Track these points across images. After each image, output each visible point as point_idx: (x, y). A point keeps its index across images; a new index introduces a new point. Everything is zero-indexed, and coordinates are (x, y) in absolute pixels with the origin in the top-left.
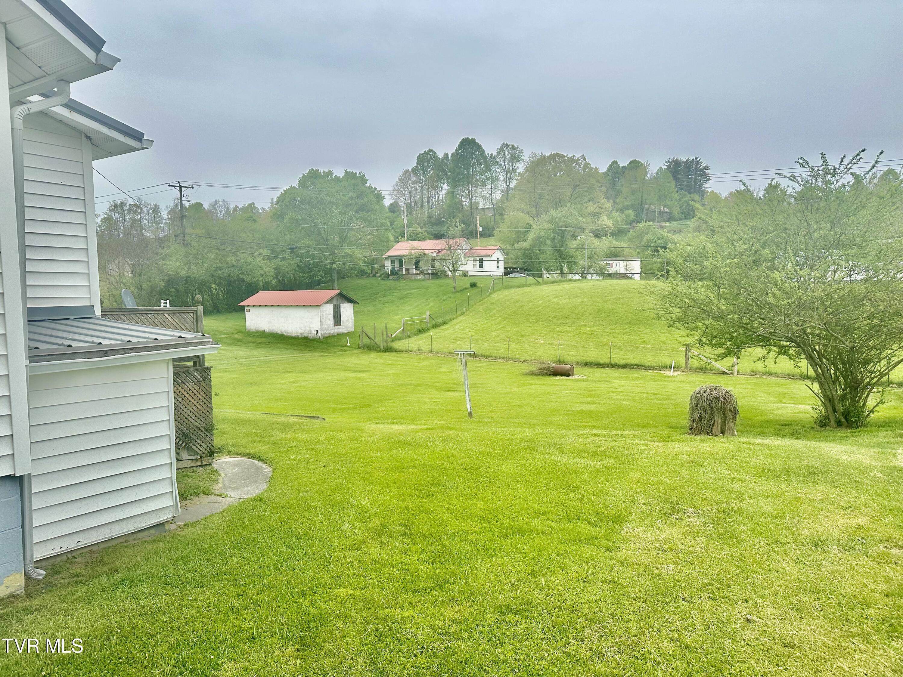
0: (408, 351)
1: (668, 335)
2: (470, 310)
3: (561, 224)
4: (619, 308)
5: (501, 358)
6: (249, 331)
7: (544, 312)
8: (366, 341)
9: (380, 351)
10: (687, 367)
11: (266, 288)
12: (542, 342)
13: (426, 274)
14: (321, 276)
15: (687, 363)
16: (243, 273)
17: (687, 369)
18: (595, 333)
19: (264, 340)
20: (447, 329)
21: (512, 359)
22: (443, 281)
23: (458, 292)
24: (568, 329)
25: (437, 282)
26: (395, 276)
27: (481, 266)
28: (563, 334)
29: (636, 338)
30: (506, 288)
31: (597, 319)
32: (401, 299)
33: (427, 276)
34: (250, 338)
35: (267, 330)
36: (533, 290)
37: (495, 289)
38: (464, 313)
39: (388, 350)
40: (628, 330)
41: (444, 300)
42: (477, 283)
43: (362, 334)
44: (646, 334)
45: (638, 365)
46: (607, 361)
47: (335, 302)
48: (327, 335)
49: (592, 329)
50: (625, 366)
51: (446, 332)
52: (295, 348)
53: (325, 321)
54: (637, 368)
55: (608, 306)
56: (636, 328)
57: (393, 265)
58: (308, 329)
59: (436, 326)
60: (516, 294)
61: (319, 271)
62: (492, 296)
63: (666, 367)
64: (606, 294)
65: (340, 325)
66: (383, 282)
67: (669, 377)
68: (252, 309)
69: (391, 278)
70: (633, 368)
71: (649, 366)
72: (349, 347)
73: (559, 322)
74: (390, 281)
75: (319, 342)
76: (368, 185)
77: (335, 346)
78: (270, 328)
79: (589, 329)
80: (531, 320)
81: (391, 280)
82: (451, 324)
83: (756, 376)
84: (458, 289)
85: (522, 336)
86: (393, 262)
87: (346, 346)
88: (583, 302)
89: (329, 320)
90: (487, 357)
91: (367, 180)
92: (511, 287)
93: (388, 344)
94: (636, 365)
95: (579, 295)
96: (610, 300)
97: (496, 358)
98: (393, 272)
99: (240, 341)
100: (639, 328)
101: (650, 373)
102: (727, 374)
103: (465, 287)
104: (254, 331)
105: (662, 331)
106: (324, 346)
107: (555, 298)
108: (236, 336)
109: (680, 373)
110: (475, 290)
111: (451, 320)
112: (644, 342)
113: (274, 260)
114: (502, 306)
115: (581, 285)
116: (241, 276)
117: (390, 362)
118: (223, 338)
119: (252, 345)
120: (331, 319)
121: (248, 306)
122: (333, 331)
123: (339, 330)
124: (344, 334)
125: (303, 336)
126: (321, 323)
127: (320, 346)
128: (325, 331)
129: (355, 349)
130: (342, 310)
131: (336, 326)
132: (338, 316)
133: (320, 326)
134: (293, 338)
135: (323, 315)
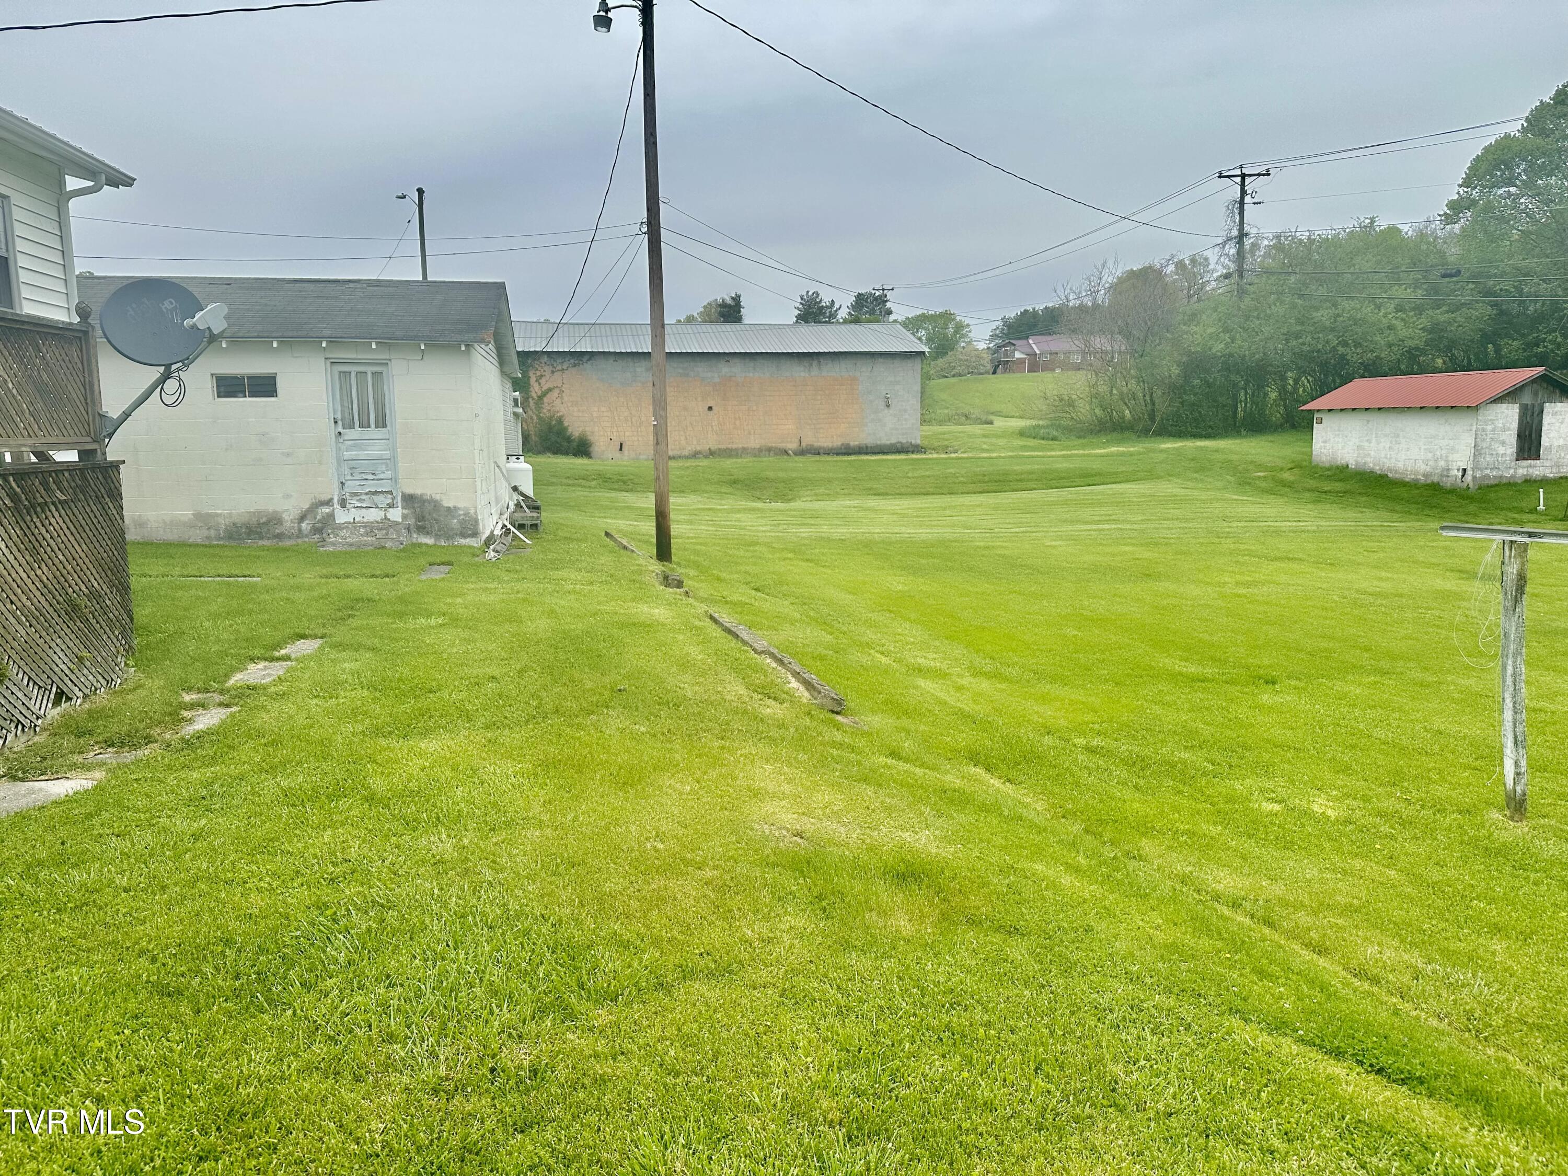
6: (1316, 466)
11: (1373, 370)
16: (1345, 344)
19: (1338, 486)
34: (1311, 482)
35: (1352, 466)
47: (1527, 399)
48: (1492, 482)
52: (1398, 508)
53: (1489, 447)
58: (1442, 463)
65: (1538, 457)
68: (1327, 418)
72: (1541, 513)
75: (1463, 498)
77: (1502, 509)
78: (1360, 459)
87: (1534, 511)
89: (1503, 443)
99: (1289, 485)
104: (1327, 465)
106: (1472, 508)
108: (1287, 476)
113: (1430, 312)
116: (1341, 350)
118: (1259, 477)
119: (1307, 495)
120: (1507, 441)
121: (1318, 411)
122: (1512, 471)
123: (1531, 470)
124: (1543, 482)
125: (1429, 482)
126: (1478, 451)
127: (1460, 507)
128: (1488, 472)
129: (1556, 519)
130: (1547, 419)
131: (1524, 459)
132: (1533, 436)
133: (1472, 459)
134: (1405, 486)
135: (1483, 430)
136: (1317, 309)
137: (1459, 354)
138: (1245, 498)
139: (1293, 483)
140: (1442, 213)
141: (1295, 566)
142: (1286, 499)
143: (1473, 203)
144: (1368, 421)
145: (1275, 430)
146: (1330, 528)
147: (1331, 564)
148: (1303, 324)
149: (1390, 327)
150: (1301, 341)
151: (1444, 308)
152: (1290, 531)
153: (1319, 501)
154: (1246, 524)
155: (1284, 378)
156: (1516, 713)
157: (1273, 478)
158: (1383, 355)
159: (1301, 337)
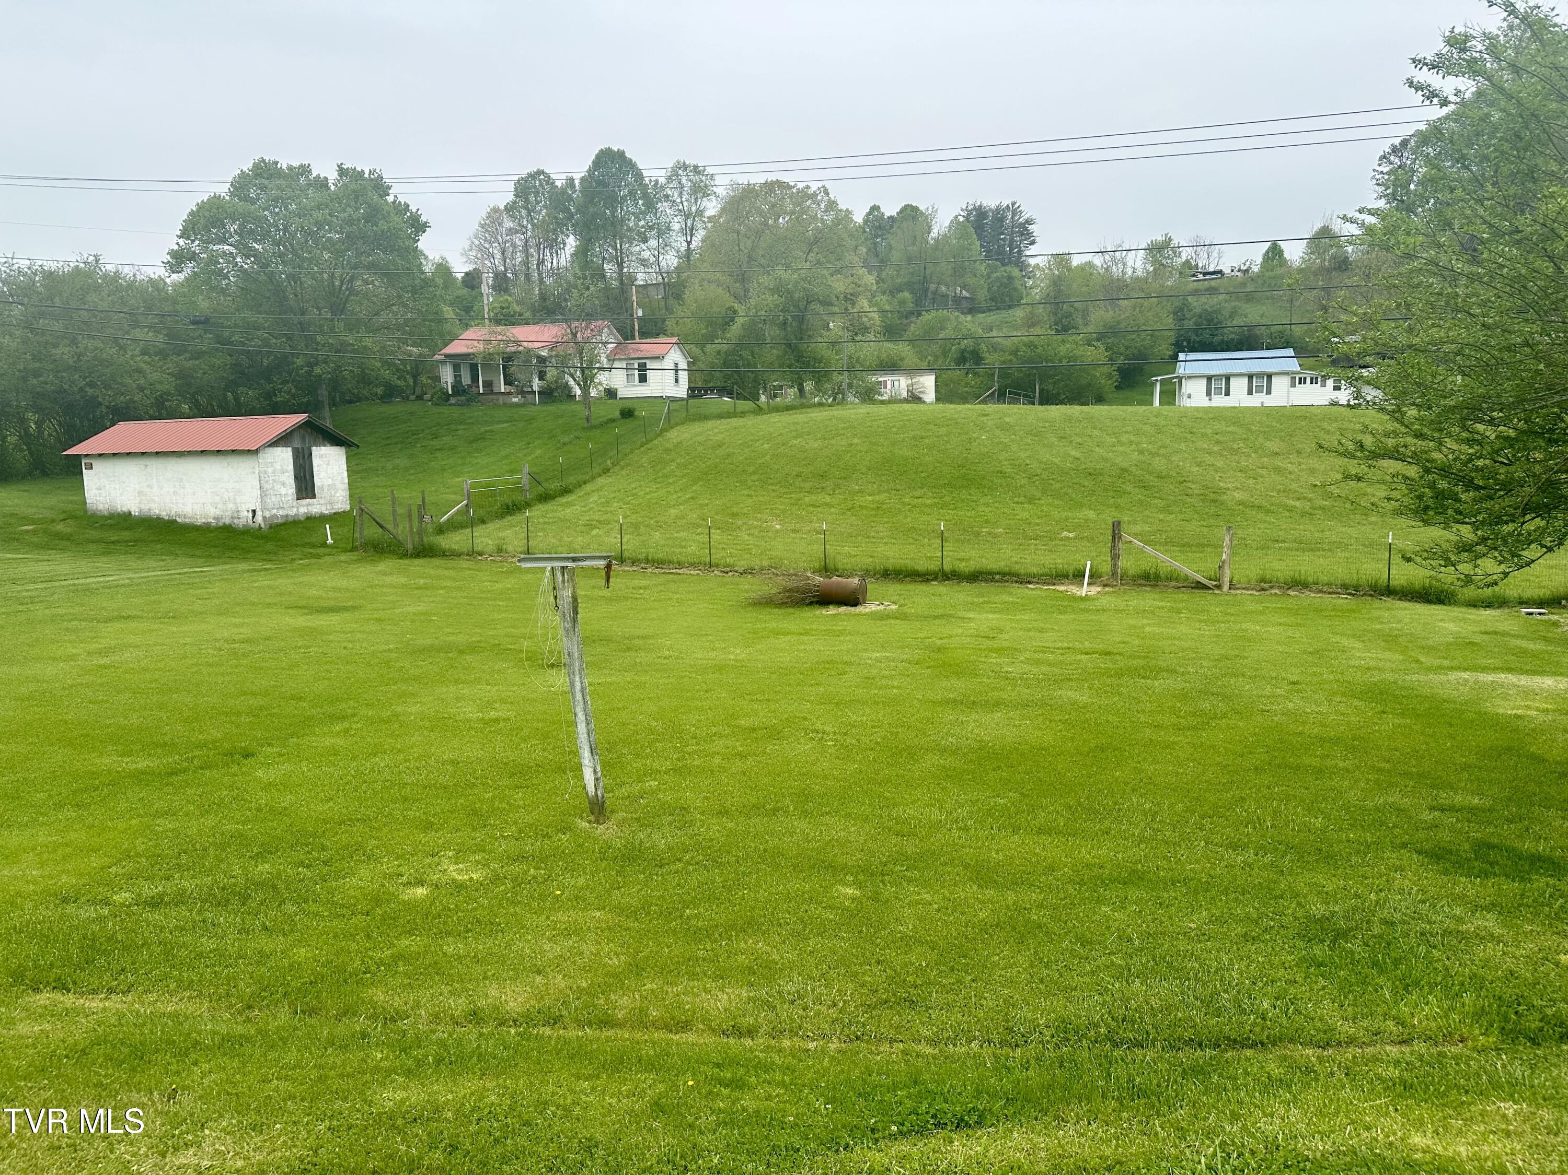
0: (473, 554)
1: (1031, 507)
2: (622, 463)
3: (796, 295)
4: (924, 455)
5: (693, 565)
6: (91, 516)
7: (776, 467)
8: (372, 532)
9: (405, 555)
10: (1114, 574)
11: (136, 413)
12: (778, 527)
13: (528, 392)
14: (289, 392)
15: (1115, 566)
16: (92, 385)
17: (1116, 580)
18: (884, 506)
19: (126, 535)
20: (569, 504)
21: (717, 566)
22: (563, 407)
23: (595, 427)
24: (828, 499)
25: (551, 408)
26: (463, 398)
27: (643, 379)
28: (819, 509)
29: (969, 514)
30: (694, 420)
31: (884, 478)
32: (471, 442)
33: (529, 396)
34: (93, 532)
35: (135, 512)
36: (750, 423)
37: (672, 422)
38: (608, 470)
39: (425, 552)
40: (947, 499)
41: (564, 444)
42: (635, 409)
43: (361, 515)
44: (987, 505)
45: (1004, 574)
46: (933, 566)
47: (297, 443)
48: (280, 521)
49: (877, 498)
50: (975, 577)
51: (568, 511)
52: (198, 553)
53: (273, 488)
54: (1001, 581)
55: (901, 452)
56: (964, 494)
57: (457, 377)
58: (231, 506)
59: (545, 498)
60: (716, 430)
61: (285, 382)
62: (668, 435)
63: (1067, 576)
64: (894, 430)
65: (314, 496)
66: (436, 410)
67: (1082, 599)
68: (97, 464)
69: (453, 400)
70: (993, 580)
71: (1029, 575)
72: (331, 546)
73: (808, 485)
74: (451, 407)
75: (257, 538)
76: (390, 199)
77: (297, 545)
78: (143, 506)
79: (870, 498)
80: (750, 483)
81: (454, 405)
82: (580, 493)
83: (1273, 591)
84: (593, 422)
85: (734, 515)
86: (456, 368)
87: (323, 545)
88: (851, 445)
89: (284, 484)
90: (658, 563)
91: (389, 187)
92: (706, 418)
93: (425, 539)
94: (998, 573)
95: (842, 432)
96: (903, 441)
97: (680, 565)
98: (458, 389)
99: (68, 538)
100: (970, 495)
101: (1033, 590)
102: (1205, 587)
103: (609, 417)
104: (106, 513)
105: (1016, 499)
106: (270, 546)
107: (796, 438)
108: (60, 527)
109: (1099, 589)
110: (630, 424)
111: (579, 485)
112: (987, 522)
113: (174, 358)
114: (688, 454)
115: (844, 413)
116: (90, 391)
117: (422, 581)
118: (27, 531)
119: (94, 547)
120: (287, 482)
121: (87, 455)
122: (295, 510)
123: (310, 508)
124: (322, 519)
125: (221, 524)
126: (263, 493)
127: (259, 546)
128: (275, 511)
129: (346, 551)
130: (316, 462)
131: (303, 498)
132: (308, 477)
133: (259, 500)
134: (197, 530)
135: (266, 473)
136: (55, 346)
137: (203, 401)
138: (21, 556)
139: (71, 535)
140: (165, 261)
141: (133, 625)
142: (69, 554)
143: (193, 257)
144: (146, 466)
145: (23, 478)
146: (144, 580)
147: (173, 618)
148: (40, 360)
149: (139, 371)
150: (41, 379)
151: (187, 355)
152: (103, 588)
153: (110, 553)
154: (45, 585)
155: (23, 421)
157: (45, 531)
158: (135, 399)
159: (40, 376)
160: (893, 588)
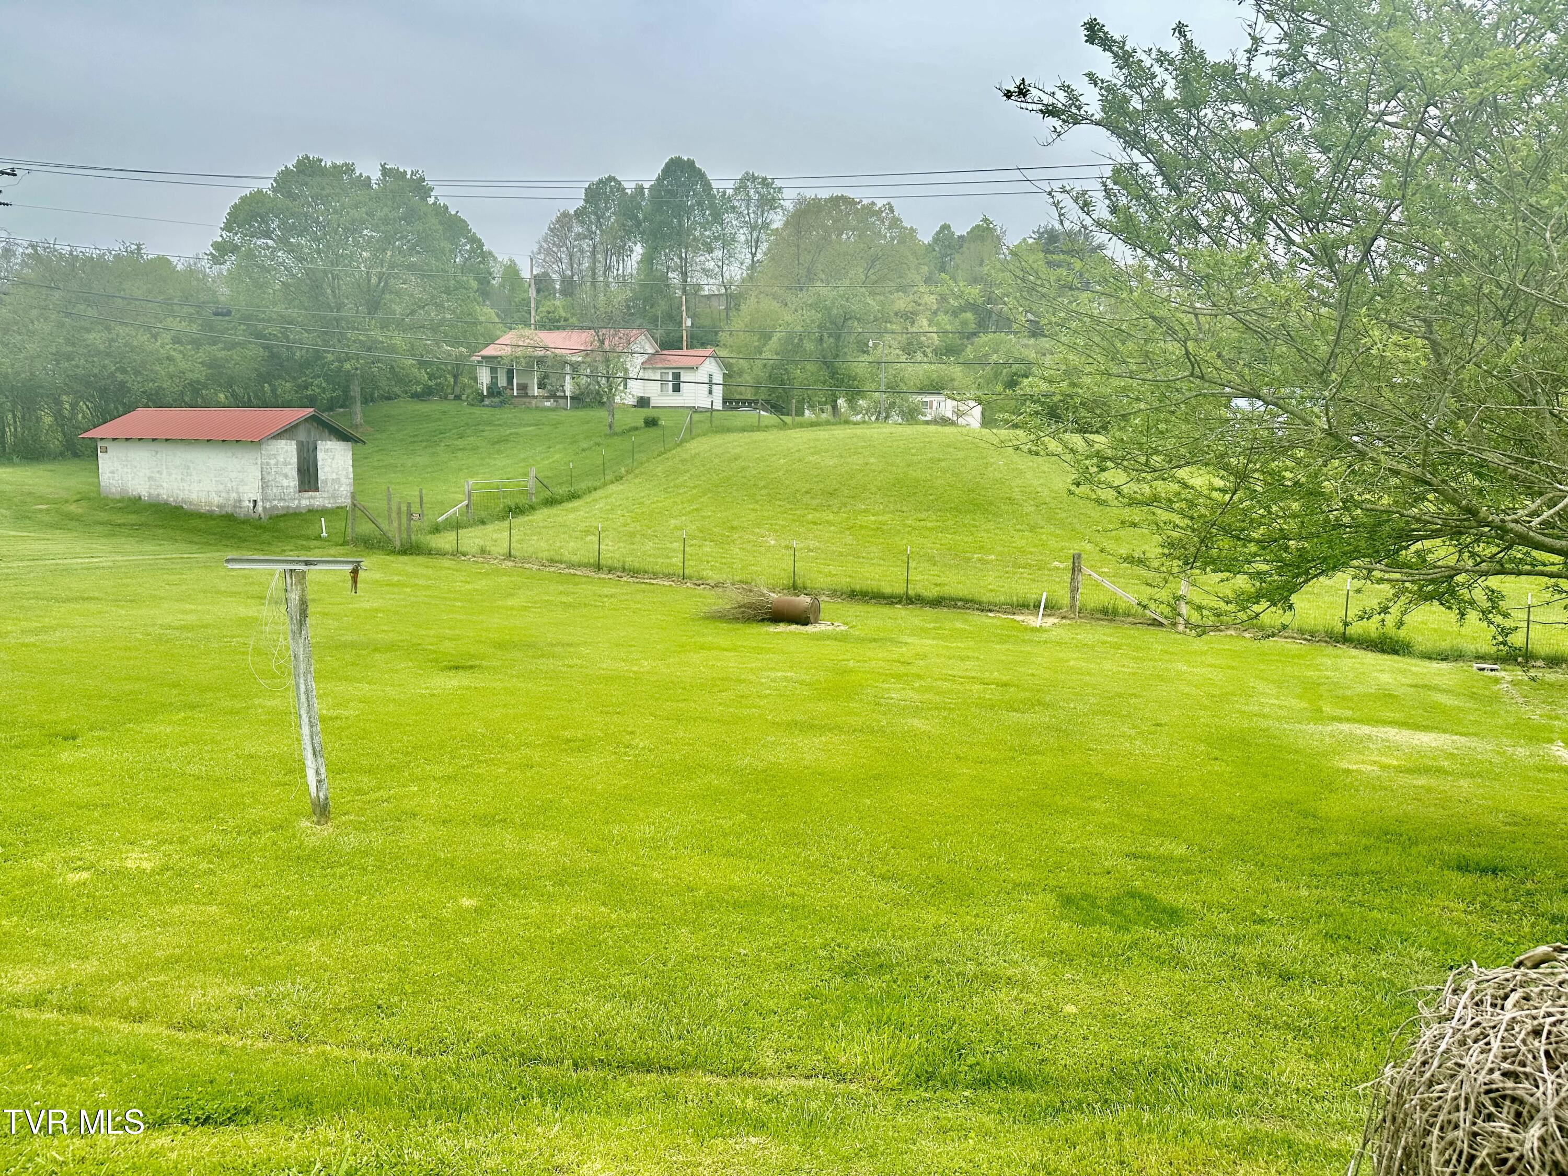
0: (457, 554)
1: (1030, 535)
2: (637, 471)
3: (835, 311)
4: (937, 478)
5: (668, 576)
6: (106, 498)
7: (787, 482)
8: (365, 528)
9: (393, 552)
10: (1073, 606)
11: (156, 400)
12: (773, 542)
13: (560, 397)
14: (319, 386)
15: (1073, 598)
16: (124, 371)
17: (1074, 613)
18: (885, 527)
19: (133, 518)
20: (574, 510)
21: (690, 578)
22: (592, 413)
23: (616, 434)
24: (831, 517)
25: (581, 414)
26: (496, 400)
27: (677, 389)
28: (819, 527)
29: (966, 539)
30: (716, 432)
31: (892, 499)
32: (494, 443)
33: (561, 401)
34: (102, 514)
35: (145, 497)
36: (771, 437)
37: (694, 433)
38: (621, 478)
39: (411, 549)
40: (951, 523)
41: (584, 450)
42: (659, 418)
43: (353, 510)
44: (988, 531)
45: (966, 601)
46: (899, 589)
47: (302, 436)
48: (281, 512)
49: (880, 518)
50: (937, 602)
51: (571, 516)
53: (274, 480)
54: (964, 608)
55: (914, 474)
56: (968, 519)
57: (494, 379)
58: (234, 495)
59: (551, 502)
60: (736, 443)
61: (316, 376)
62: (688, 445)
63: (1028, 607)
64: (913, 451)
65: (317, 490)
66: (469, 410)
67: (1034, 630)
68: (111, 447)
69: (487, 402)
70: (955, 606)
71: (990, 603)
72: (325, 540)
73: (815, 502)
74: (483, 408)
75: (256, 528)
76: (431, 201)
77: (292, 537)
78: (152, 491)
79: (873, 518)
80: (758, 498)
81: (487, 406)
82: (588, 498)
83: (1229, 633)
84: (617, 429)
85: (732, 528)
86: (493, 370)
87: (319, 538)
88: (867, 464)
89: (286, 476)
90: (634, 573)
91: (431, 189)
92: (729, 430)
93: (413, 537)
94: (961, 600)
95: (860, 450)
96: (919, 463)
97: (655, 575)
98: (494, 391)
99: (77, 518)
100: (974, 520)
101: (991, 619)
102: (1161, 625)
103: (633, 425)
104: (118, 497)
105: (1018, 527)
106: (266, 537)
107: (813, 454)
108: (73, 508)
109: (1056, 621)
110: (653, 432)
111: (589, 491)
112: (981, 548)
113: (207, 348)
114: (704, 466)
115: (868, 432)
116: (120, 376)
117: (396, 578)
118: (41, 510)
119: (99, 528)
120: (290, 475)
121: (102, 439)
122: (296, 502)
123: (312, 501)
124: (323, 512)
125: (223, 513)
126: (265, 485)
127: (255, 536)
128: (276, 502)
129: (337, 545)
130: (320, 456)
131: (306, 491)
132: (311, 470)
133: (260, 491)
134: (201, 517)
135: (268, 464)
136: (88, 331)
137: (240, 391)
138: (25, 534)
139: (82, 516)
140: (208, 252)
141: (92, 606)
142: (76, 534)
143: (235, 249)
144: (157, 452)
145: (54, 459)
146: (127, 563)
147: (131, 601)
148: (73, 345)
149: (169, 358)
150: (73, 363)
151: (220, 345)
152: (82, 569)
153: (114, 535)
154: (29, 563)
155: (58, 402)
156: (312, 726)
157: (57, 511)
158: (165, 386)
159: (73, 359)
160: (857, 609)
